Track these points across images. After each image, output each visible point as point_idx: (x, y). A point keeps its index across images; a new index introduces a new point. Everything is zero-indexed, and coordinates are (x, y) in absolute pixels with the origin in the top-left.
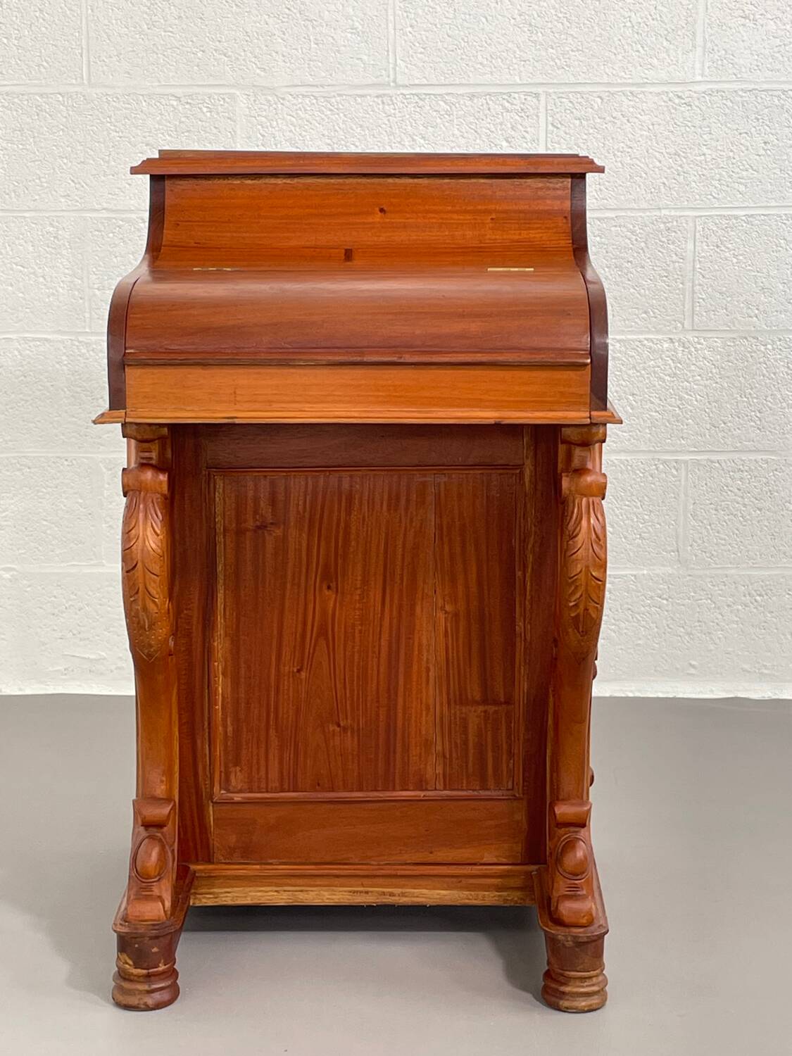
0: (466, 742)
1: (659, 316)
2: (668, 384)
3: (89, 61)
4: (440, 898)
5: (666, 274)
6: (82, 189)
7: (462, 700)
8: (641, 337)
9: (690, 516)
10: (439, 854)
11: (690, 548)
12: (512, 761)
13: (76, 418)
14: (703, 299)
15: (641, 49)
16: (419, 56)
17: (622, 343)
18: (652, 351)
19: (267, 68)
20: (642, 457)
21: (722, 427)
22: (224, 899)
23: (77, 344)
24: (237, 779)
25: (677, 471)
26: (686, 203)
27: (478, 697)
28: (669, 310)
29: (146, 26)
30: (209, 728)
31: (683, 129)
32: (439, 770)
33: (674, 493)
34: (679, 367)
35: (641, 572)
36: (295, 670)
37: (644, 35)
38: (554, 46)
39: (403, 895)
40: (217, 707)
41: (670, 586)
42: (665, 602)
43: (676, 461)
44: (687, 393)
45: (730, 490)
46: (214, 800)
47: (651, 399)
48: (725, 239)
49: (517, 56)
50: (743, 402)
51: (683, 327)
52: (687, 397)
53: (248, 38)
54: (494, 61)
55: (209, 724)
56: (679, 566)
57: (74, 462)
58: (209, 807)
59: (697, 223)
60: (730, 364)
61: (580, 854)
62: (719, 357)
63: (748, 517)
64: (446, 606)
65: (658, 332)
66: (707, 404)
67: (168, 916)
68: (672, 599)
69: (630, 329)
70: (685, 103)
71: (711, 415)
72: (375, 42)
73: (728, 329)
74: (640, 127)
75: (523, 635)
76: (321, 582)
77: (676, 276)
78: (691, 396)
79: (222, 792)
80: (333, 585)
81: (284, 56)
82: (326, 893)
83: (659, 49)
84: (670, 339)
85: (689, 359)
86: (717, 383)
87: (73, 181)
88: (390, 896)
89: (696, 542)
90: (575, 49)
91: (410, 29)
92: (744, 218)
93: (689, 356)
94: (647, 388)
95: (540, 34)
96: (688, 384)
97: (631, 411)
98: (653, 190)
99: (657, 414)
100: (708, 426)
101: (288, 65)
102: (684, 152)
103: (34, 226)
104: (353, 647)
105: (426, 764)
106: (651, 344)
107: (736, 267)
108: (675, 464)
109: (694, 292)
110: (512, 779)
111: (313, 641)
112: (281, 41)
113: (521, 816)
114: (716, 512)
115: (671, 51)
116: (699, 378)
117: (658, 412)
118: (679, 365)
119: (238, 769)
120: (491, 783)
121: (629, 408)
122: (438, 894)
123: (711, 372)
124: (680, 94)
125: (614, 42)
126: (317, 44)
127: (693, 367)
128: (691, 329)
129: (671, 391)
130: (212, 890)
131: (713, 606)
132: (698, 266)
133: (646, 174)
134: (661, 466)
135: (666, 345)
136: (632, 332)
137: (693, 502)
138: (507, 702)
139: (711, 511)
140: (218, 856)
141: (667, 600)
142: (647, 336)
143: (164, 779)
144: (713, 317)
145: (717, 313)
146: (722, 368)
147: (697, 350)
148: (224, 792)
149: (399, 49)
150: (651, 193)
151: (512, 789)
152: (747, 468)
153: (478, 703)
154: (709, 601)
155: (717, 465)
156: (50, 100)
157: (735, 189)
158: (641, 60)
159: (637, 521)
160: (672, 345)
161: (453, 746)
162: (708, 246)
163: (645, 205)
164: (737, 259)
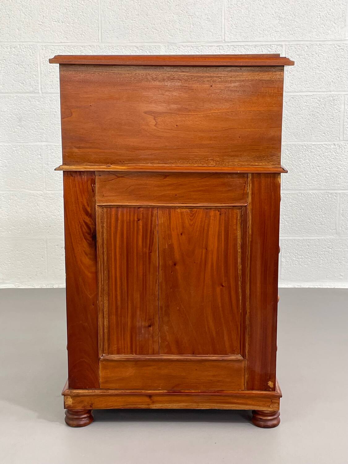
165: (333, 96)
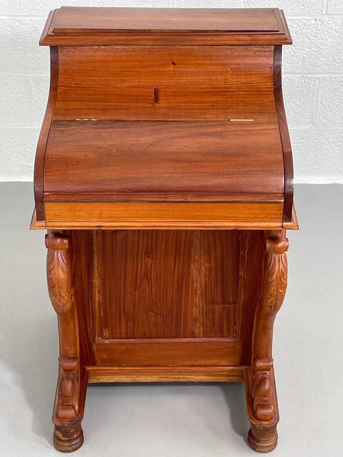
0: (214, 319)
1: (310, 8)
2: (312, 41)
4: (201, 379)
7: (212, 302)
8: (300, 18)
9: (319, 103)
10: (201, 362)
11: (318, 117)
12: (235, 326)
13: (16, 57)
17: (290, 21)
18: (305, 24)
20: (298, 76)
21: (338, 61)
22: (102, 380)
23: (14, 21)
24: (106, 333)
25: (314, 82)
27: (220, 301)
30: (92, 314)
32: (201, 329)
33: (312, 93)
34: (319, 33)
35: (294, 128)
36: (133, 291)
39: (184, 378)
40: (96, 306)
41: (307, 134)
42: (304, 141)
43: (314, 78)
44: (321, 45)
45: (340, 91)
46: (96, 343)
47: (304, 48)
51: (322, 13)
52: (321, 47)
55: (92, 313)
56: (312, 125)
57: (16, 77)
58: (94, 345)
61: (267, 386)
62: (339, 27)
64: (206, 265)
65: (309, 15)
66: (331, 50)
67: (77, 415)
68: (308, 140)
69: (295, 14)
71: (333, 56)
75: (243, 278)
76: (145, 255)
78: (323, 46)
79: (99, 338)
80: (150, 256)
82: (148, 378)
84: (315, 19)
85: (324, 28)
86: (337, 40)
88: (178, 378)
89: (321, 115)
93: (324, 27)
94: (302, 43)
96: (322, 41)
97: (293, 54)
99: (306, 55)
100: (331, 60)
104: (161, 281)
105: (195, 327)
106: (305, 21)
108: (313, 79)
110: (235, 333)
111: (141, 279)
113: (239, 348)
114: (332, 101)
116: (328, 38)
117: (306, 54)
119: (107, 329)
120: (225, 334)
121: (292, 53)
122: (200, 378)
123: (335, 35)
127: (326, 33)
128: (326, 14)
129: (314, 44)
130: (96, 377)
131: (327, 143)
134: (307, 80)
135: (313, 22)
136: (296, 16)
137: (321, 97)
138: (235, 303)
139: (330, 100)
140: (98, 362)
141: (305, 140)
142: (303, 18)
143: (72, 348)
144: (338, 8)
145: (339, 6)
146: (340, 33)
147: (328, 24)
148: (101, 338)
151: (235, 337)
153: (220, 304)
154: (325, 141)
155: (334, 79)
159: (293, 105)
160: (316, 22)
161: (208, 320)
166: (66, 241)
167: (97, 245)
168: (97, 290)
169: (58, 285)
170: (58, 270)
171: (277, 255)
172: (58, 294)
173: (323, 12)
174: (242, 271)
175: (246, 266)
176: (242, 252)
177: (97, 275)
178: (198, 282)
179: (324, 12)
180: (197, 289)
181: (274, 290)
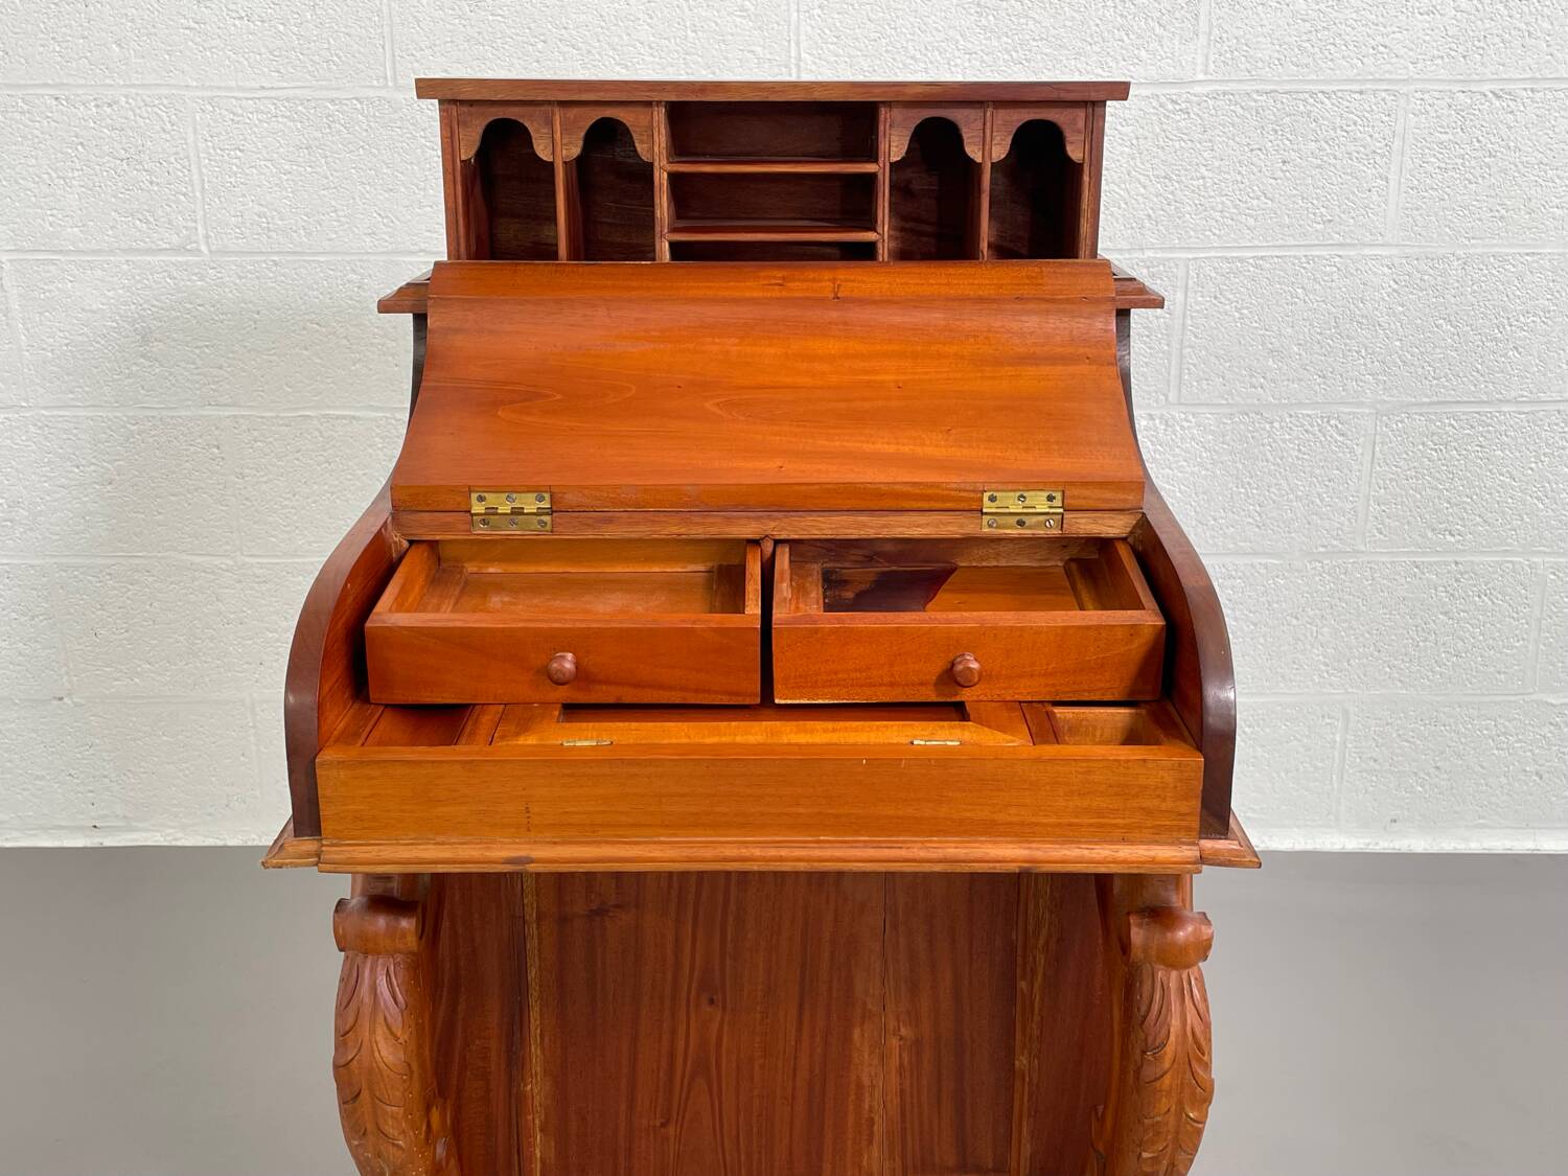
3: (394, 56)
5: (1147, 333)
6: (392, 225)
7: (925, 1166)
14: (1194, 365)
15: (1125, 38)
16: (832, 47)
19: (630, 64)
23: (393, 422)
26: (1177, 241)
27: (951, 1161)
28: (1150, 379)
29: (467, 9)
31: (1177, 145)
36: (658, 1124)
37: (1129, 17)
38: (1010, 34)
44: (1168, 483)
48: (1225, 288)
49: (960, 47)
50: (1240, 493)
51: (1167, 399)
52: (1167, 487)
53: (603, 24)
54: (929, 55)
59: (1191, 267)
60: (1225, 446)
62: (1211, 437)
63: (1239, 633)
64: (902, 1030)
66: (1193, 495)
70: (1181, 110)
72: (773, 29)
73: (1224, 402)
74: (1120, 141)
75: (1027, 1077)
76: (698, 996)
77: (1160, 336)
78: (1173, 485)
80: (718, 998)
81: (651, 48)
83: (1150, 37)
84: (1150, 415)
85: (1173, 440)
86: (1207, 469)
87: (380, 215)
90: (1037, 38)
91: (818, 11)
92: (1251, 261)
93: (1173, 437)
95: (991, 18)
96: (1171, 472)
98: (1134, 225)
100: (1194, 523)
101: (657, 60)
102: (1176, 175)
103: (332, 272)
104: (751, 1089)
107: (1239, 324)
109: (1182, 356)
111: (686, 1081)
112: (647, 27)
115: (1165, 40)
116: (1185, 464)
118: (1159, 447)
123: (1200, 456)
124: (1174, 97)
125: (1089, 28)
126: (695, 32)
127: (1178, 451)
128: (1177, 402)
132: (1189, 322)
133: (1126, 203)
135: (1144, 423)
138: (1000, 1169)
144: (1205, 387)
146: (1215, 451)
147: (1182, 427)
149: (803, 37)
150: (1132, 228)
152: (1240, 574)
153: (951, 1171)
156: (345, 107)
157: (1241, 223)
158: (1124, 52)
160: (1151, 422)
162: (1203, 296)
163: (1124, 245)
164: (1241, 314)
165: (1148, 264)
166: (407, 924)
167: (540, 958)
168: (537, 1122)
169: (372, 1091)
170: (373, 1031)
171: (1174, 974)
172: (370, 1126)
173: (1170, 398)
174: (1026, 1052)
175: (1039, 1032)
176: (1023, 985)
177: (539, 1069)
178: (877, 1093)
179: (1172, 397)
180: (872, 1119)
181: (1169, 1110)
